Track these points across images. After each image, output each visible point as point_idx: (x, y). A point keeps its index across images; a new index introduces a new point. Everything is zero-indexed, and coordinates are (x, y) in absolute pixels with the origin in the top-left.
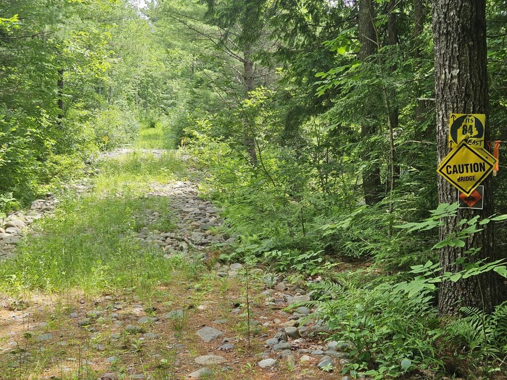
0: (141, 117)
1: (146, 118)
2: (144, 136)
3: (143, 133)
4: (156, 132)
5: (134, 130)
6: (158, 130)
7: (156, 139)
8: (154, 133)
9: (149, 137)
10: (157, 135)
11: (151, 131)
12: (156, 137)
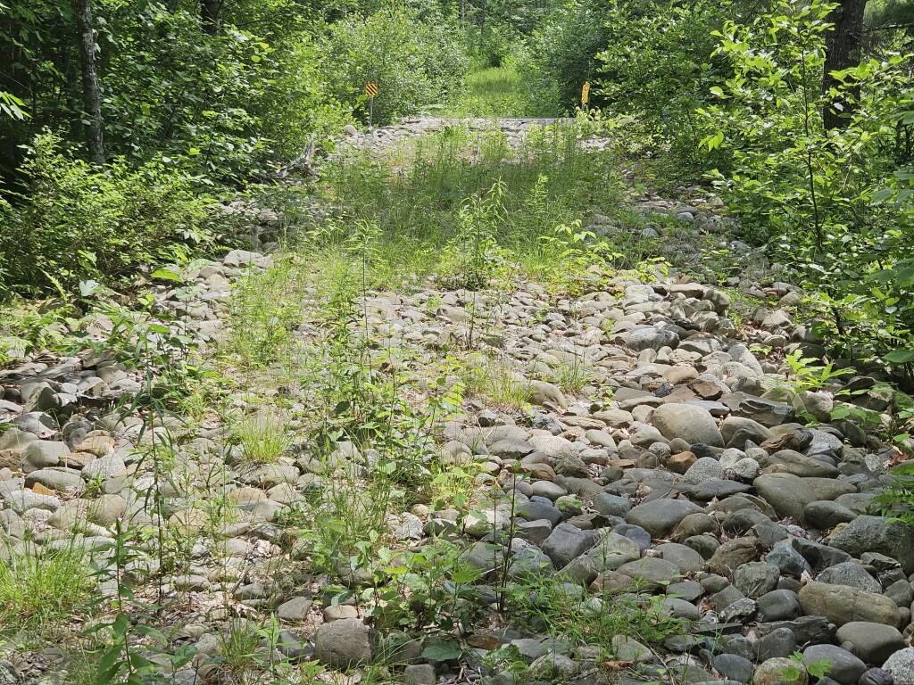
0: (472, 45)
1: (482, 46)
2: (477, 86)
3: (474, 78)
4: (504, 75)
5: (453, 70)
6: (508, 71)
7: (505, 90)
8: (497, 78)
9: (489, 87)
10: (505, 82)
11: (493, 74)
12: (504, 86)
